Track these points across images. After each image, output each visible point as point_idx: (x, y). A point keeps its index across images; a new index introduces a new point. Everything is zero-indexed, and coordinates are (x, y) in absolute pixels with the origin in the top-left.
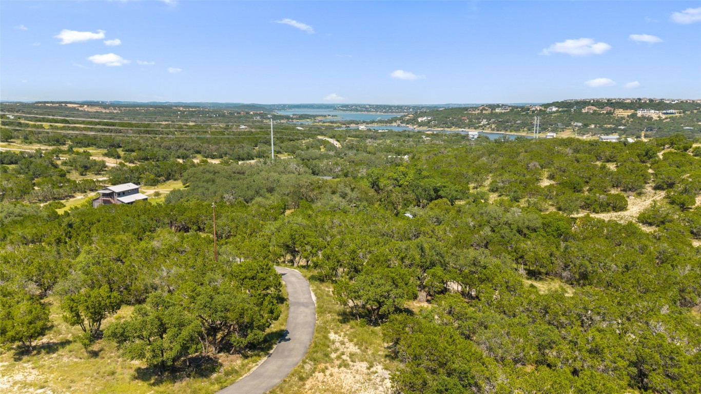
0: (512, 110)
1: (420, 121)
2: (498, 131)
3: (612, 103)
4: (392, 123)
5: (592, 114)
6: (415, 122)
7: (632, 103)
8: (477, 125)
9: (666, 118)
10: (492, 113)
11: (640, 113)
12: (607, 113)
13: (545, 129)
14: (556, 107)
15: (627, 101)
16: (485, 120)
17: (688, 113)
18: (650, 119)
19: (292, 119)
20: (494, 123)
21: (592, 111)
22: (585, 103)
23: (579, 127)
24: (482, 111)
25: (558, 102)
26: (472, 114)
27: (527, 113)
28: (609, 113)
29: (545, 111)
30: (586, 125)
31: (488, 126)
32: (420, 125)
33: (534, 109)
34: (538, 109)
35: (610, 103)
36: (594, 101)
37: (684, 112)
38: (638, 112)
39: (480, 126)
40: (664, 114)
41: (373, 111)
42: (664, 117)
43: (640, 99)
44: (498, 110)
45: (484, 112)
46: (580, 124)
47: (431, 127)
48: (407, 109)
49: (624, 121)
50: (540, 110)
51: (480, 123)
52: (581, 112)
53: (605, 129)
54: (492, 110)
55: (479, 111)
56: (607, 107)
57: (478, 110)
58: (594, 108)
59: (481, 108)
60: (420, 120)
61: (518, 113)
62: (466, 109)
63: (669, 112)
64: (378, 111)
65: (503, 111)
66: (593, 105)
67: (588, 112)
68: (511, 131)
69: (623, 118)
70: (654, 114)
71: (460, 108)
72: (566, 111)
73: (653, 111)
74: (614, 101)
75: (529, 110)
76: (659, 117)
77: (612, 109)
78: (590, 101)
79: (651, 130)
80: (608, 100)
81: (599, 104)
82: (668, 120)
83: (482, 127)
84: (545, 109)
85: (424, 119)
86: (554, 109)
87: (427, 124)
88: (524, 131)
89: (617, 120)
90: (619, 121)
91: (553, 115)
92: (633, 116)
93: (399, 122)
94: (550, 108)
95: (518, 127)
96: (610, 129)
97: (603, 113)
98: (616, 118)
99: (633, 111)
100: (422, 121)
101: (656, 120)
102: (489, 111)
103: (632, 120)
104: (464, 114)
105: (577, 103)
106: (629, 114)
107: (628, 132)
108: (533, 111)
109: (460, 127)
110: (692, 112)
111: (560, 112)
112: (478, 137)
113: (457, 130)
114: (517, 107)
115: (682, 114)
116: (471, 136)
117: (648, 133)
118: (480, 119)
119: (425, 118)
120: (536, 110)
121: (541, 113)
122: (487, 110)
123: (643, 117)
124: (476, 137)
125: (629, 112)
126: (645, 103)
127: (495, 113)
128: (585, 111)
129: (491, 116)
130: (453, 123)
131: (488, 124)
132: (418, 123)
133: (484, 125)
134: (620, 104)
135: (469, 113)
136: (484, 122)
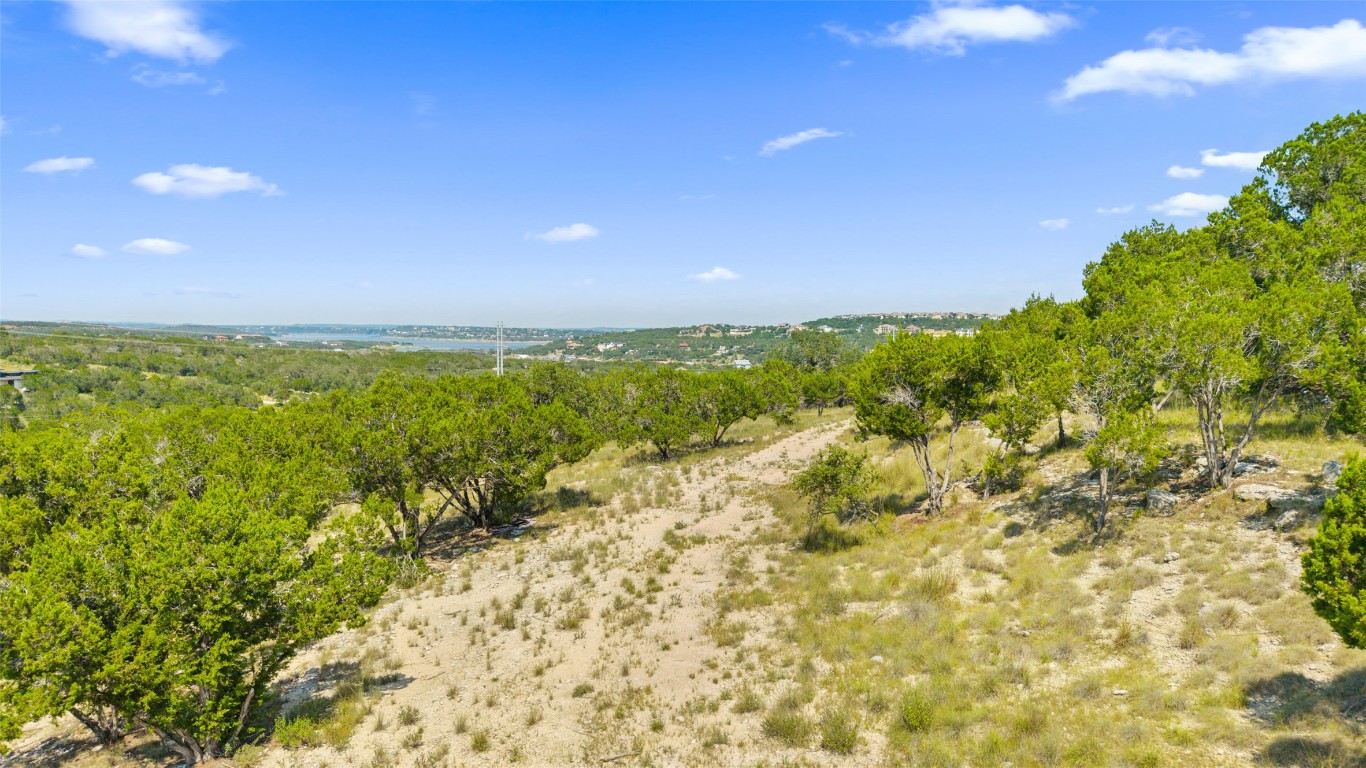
0: (756, 333)
1: (601, 350)
3: (914, 320)
4: (546, 353)
6: (593, 351)
7: (944, 320)
8: (712, 356)
10: (725, 337)
14: (829, 326)
15: (937, 317)
16: (723, 348)
20: (740, 352)
22: (871, 320)
24: (707, 332)
25: (827, 319)
26: (692, 339)
27: (786, 337)
29: (814, 333)
31: (730, 357)
32: (608, 355)
33: (794, 329)
34: (800, 329)
35: (910, 320)
36: (884, 316)
39: (716, 357)
44: (733, 333)
45: (712, 335)
50: (804, 331)
51: (715, 352)
52: (875, 335)
54: (724, 332)
55: (701, 335)
56: (910, 326)
57: (701, 332)
58: (889, 328)
59: (704, 329)
60: (601, 348)
61: (770, 336)
62: (677, 330)
65: (743, 334)
66: (884, 323)
67: (883, 334)
72: (848, 332)
74: (916, 317)
75: (785, 330)
77: (919, 330)
78: (879, 317)
80: (907, 316)
81: (890, 320)
83: (720, 358)
84: (814, 330)
85: (608, 346)
86: (827, 330)
93: (559, 353)
94: (821, 328)
100: (606, 350)
102: (719, 333)
104: (681, 338)
105: (860, 320)
108: (794, 334)
109: (680, 359)
111: (839, 334)
114: (764, 328)
118: (708, 346)
119: (610, 346)
120: (798, 331)
121: (808, 336)
122: (715, 332)
127: (732, 337)
128: (879, 331)
129: (730, 342)
130: (666, 352)
131: (730, 354)
132: (599, 353)
133: (723, 356)
134: (927, 322)
135: (687, 337)
136: (722, 350)
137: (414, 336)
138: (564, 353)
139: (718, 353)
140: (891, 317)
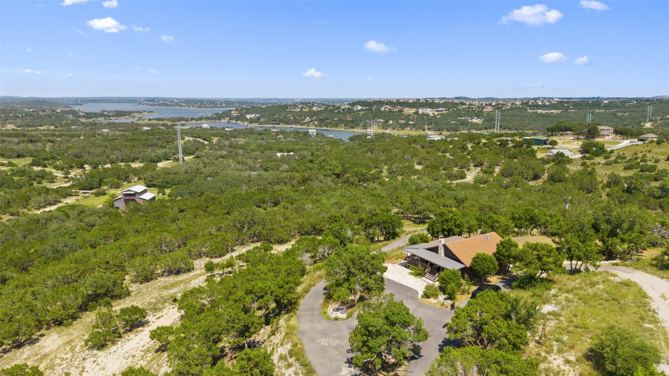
0: (326, 109)
1: (248, 118)
2: (321, 127)
3: (400, 103)
4: (220, 119)
5: (389, 112)
6: (244, 118)
7: (414, 103)
8: (302, 122)
9: (438, 115)
10: (310, 111)
11: (421, 111)
12: (399, 111)
13: (358, 125)
14: (361, 106)
15: (411, 101)
16: (308, 118)
17: (451, 110)
18: (428, 115)
19: (109, 116)
20: (316, 120)
21: (388, 110)
22: (380, 103)
23: (382, 122)
24: (301, 109)
26: (294, 112)
27: (339, 111)
28: (400, 111)
29: (352, 109)
30: (387, 121)
31: (311, 123)
32: (251, 121)
33: (344, 107)
34: (347, 107)
35: (398, 103)
36: (387, 101)
37: (448, 110)
38: (419, 110)
39: (305, 123)
40: (436, 111)
41: (185, 106)
42: (436, 113)
43: (419, 100)
44: (315, 109)
45: (304, 110)
46: (382, 120)
47: (262, 124)
48: (219, 104)
49: (411, 117)
50: (349, 108)
51: (304, 120)
52: (381, 111)
53: (401, 124)
54: (310, 108)
55: (299, 110)
56: (398, 106)
57: (298, 108)
58: (390, 107)
59: (300, 106)
60: (248, 116)
61: (332, 111)
62: (286, 107)
63: (439, 109)
64: (190, 106)
65: (319, 109)
66: (387, 104)
67: (385, 110)
68: (331, 127)
69: (410, 115)
70: (430, 112)
71: (280, 106)
72: (369, 109)
73: (429, 109)
74: (401, 101)
75: (339, 108)
76: (433, 114)
77: (402, 108)
78: (384, 101)
79: (431, 124)
80: (397, 100)
81: (389, 103)
82: (440, 116)
84: (352, 108)
85: (252, 116)
86: (359, 108)
87: (257, 120)
88: (341, 127)
89: (406, 117)
90: (408, 117)
91: (360, 113)
92: (417, 113)
93: (227, 119)
94: (356, 106)
95: (336, 124)
96: (404, 124)
97: (396, 111)
98: (406, 115)
99: (415, 109)
100: (250, 118)
101: (432, 116)
102: (307, 110)
103: (416, 116)
104: (287, 112)
105: (375, 102)
106: (414, 112)
107: (416, 126)
108: (343, 110)
109: (287, 124)
110: (453, 110)
111: (365, 110)
112: (317, 134)
113: (286, 126)
114: (329, 106)
115: (448, 112)
116: (311, 133)
117: (430, 126)
118: (301, 116)
119: (253, 115)
120: (346, 108)
121: (350, 111)
122: (306, 108)
123: (423, 114)
124: (315, 134)
125: (413, 111)
126: (422, 102)
127: (314, 111)
128: (382, 109)
129: (311, 114)
130: (280, 120)
131: (312, 121)
132: (247, 120)
133: (308, 122)
134: (406, 104)
135: (291, 111)
136: (308, 119)
137: (155, 105)
138: (230, 119)
139: (306, 121)
140: (390, 101)
